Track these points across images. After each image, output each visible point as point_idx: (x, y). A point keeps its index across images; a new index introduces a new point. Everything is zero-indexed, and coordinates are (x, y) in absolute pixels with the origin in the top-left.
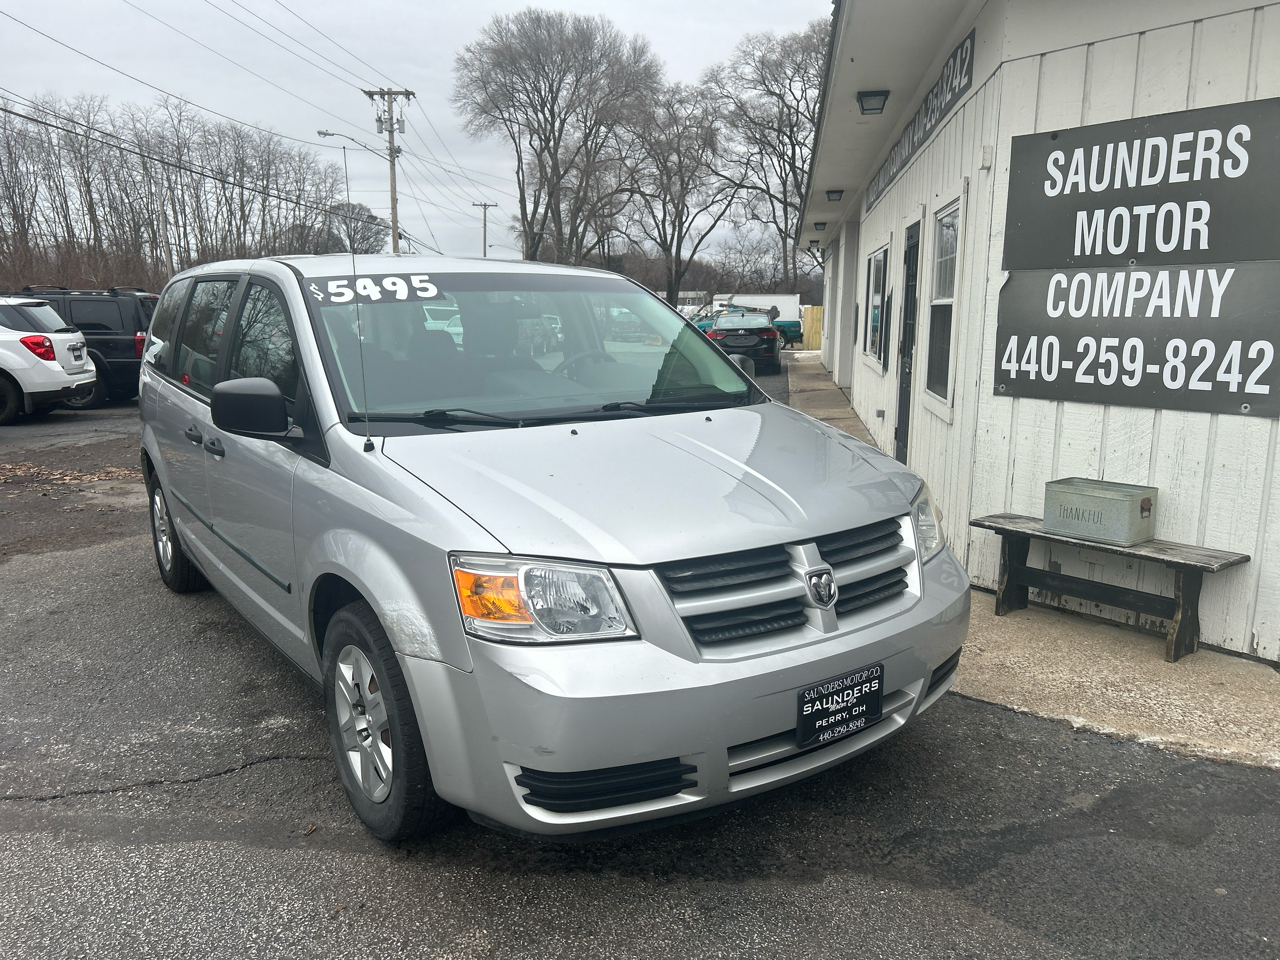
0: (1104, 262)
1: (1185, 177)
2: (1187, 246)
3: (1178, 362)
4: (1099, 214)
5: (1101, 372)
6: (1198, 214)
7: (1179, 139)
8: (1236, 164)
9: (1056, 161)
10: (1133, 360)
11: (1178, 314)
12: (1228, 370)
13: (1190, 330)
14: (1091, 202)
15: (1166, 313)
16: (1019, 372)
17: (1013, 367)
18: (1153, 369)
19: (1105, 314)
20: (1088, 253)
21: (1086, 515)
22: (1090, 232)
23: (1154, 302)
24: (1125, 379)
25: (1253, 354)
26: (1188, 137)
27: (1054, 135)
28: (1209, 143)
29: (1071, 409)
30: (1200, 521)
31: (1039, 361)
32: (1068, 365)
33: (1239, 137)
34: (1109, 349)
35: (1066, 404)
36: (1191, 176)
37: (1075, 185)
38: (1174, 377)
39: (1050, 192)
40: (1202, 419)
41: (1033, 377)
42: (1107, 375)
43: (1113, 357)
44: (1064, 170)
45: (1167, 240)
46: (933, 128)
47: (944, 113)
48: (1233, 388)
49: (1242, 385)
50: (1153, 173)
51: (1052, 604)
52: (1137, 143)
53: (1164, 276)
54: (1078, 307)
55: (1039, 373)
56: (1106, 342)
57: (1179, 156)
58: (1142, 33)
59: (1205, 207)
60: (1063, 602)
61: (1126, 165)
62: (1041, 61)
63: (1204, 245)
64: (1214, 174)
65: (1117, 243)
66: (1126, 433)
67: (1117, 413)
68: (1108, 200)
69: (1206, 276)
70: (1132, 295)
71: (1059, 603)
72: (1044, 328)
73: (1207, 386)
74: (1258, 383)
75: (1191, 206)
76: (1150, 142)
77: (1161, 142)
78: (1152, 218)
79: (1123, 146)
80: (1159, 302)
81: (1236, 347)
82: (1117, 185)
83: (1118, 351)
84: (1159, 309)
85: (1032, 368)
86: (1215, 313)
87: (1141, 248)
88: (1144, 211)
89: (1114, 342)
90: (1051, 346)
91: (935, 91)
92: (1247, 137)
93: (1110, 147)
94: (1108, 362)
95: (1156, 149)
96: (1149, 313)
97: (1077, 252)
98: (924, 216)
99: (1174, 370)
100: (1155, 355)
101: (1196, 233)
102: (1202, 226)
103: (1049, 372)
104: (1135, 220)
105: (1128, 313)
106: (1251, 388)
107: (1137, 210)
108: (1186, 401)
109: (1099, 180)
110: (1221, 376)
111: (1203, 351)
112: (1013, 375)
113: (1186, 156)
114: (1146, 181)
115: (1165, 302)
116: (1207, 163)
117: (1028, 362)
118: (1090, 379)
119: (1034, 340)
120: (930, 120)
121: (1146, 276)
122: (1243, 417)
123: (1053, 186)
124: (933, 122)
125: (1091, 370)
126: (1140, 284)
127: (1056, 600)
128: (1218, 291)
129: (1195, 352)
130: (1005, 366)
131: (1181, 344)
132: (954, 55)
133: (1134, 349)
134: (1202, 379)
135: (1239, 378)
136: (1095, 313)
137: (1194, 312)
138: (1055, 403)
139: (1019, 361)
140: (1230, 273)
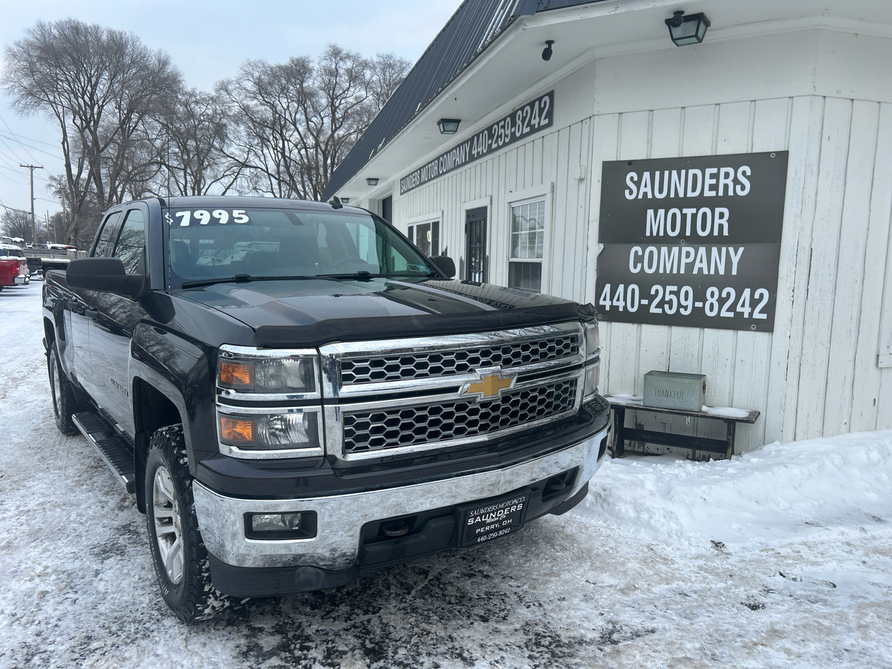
0: (664, 240)
1: (713, 194)
2: (716, 233)
3: (714, 301)
4: (661, 212)
5: (666, 306)
6: (722, 215)
7: (709, 171)
8: (743, 188)
9: (632, 179)
10: (686, 299)
11: (712, 272)
12: (743, 305)
13: (720, 282)
14: (656, 204)
15: (705, 272)
16: (611, 306)
17: (607, 304)
18: (699, 304)
19: (668, 272)
20: (655, 234)
21: (673, 393)
22: (655, 222)
23: (698, 265)
24: (682, 311)
25: (757, 296)
26: (714, 170)
27: (630, 163)
28: (727, 175)
29: (646, 328)
30: (730, 394)
31: (625, 300)
32: (645, 302)
33: (744, 173)
34: (671, 293)
35: (643, 325)
36: (717, 193)
37: (645, 194)
38: (711, 309)
39: (628, 197)
40: (728, 334)
41: (621, 309)
42: (671, 308)
43: (674, 297)
44: (638, 184)
45: (704, 229)
46: (499, 148)
47: (514, 139)
48: (746, 316)
49: (751, 314)
50: (694, 190)
51: (639, 450)
52: (683, 172)
53: (702, 250)
54: (650, 267)
55: (625, 307)
56: (669, 288)
57: (709, 181)
58: (683, 108)
59: (726, 211)
60: (646, 448)
61: (677, 183)
62: (619, 117)
63: (726, 233)
64: (731, 193)
65: (673, 229)
66: (683, 343)
67: (677, 331)
68: (667, 204)
69: (728, 251)
70: (684, 261)
71: (644, 449)
72: (628, 279)
73: (731, 315)
74: (760, 312)
75: (718, 210)
76: (691, 172)
77: (698, 172)
78: (694, 216)
79: (674, 173)
80: (701, 265)
81: (747, 292)
82: (672, 195)
83: (677, 294)
84: (701, 269)
85: (621, 304)
86: (734, 272)
87: (688, 233)
88: (689, 212)
89: (675, 288)
90: (633, 290)
91: (501, 124)
92: (749, 173)
93: (667, 173)
94: (671, 300)
95: (695, 176)
96: (695, 272)
97: (648, 234)
98: (491, 204)
99: (712, 305)
100: (700, 296)
101: (721, 226)
102: (724, 222)
103: (633, 306)
104: (684, 217)
105: (682, 271)
106: (756, 315)
107: (685, 211)
108: (718, 323)
109: (661, 191)
110: (739, 309)
111: (729, 294)
112: (608, 308)
113: (714, 181)
114: (690, 194)
115: (704, 265)
116: (726, 186)
117: (618, 300)
118: (659, 311)
119: (621, 287)
120: (497, 141)
121: (691, 250)
122: (752, 332)
123: (631, 193)
124: (500, 144)
125: (660, 305)
126: (688, 255)
127: (642, 448)
128: (735, 260)
129: (724, 295)
130: (602, 302)
131: (715, 290)
132: (532, 104)
133: (687, 293)
134: (728, 310)
135: (750, 310)
136: (661, 271)
137: (722, 272)
138: (636, 325)
139: (612, 299)
140: (741, 250)
